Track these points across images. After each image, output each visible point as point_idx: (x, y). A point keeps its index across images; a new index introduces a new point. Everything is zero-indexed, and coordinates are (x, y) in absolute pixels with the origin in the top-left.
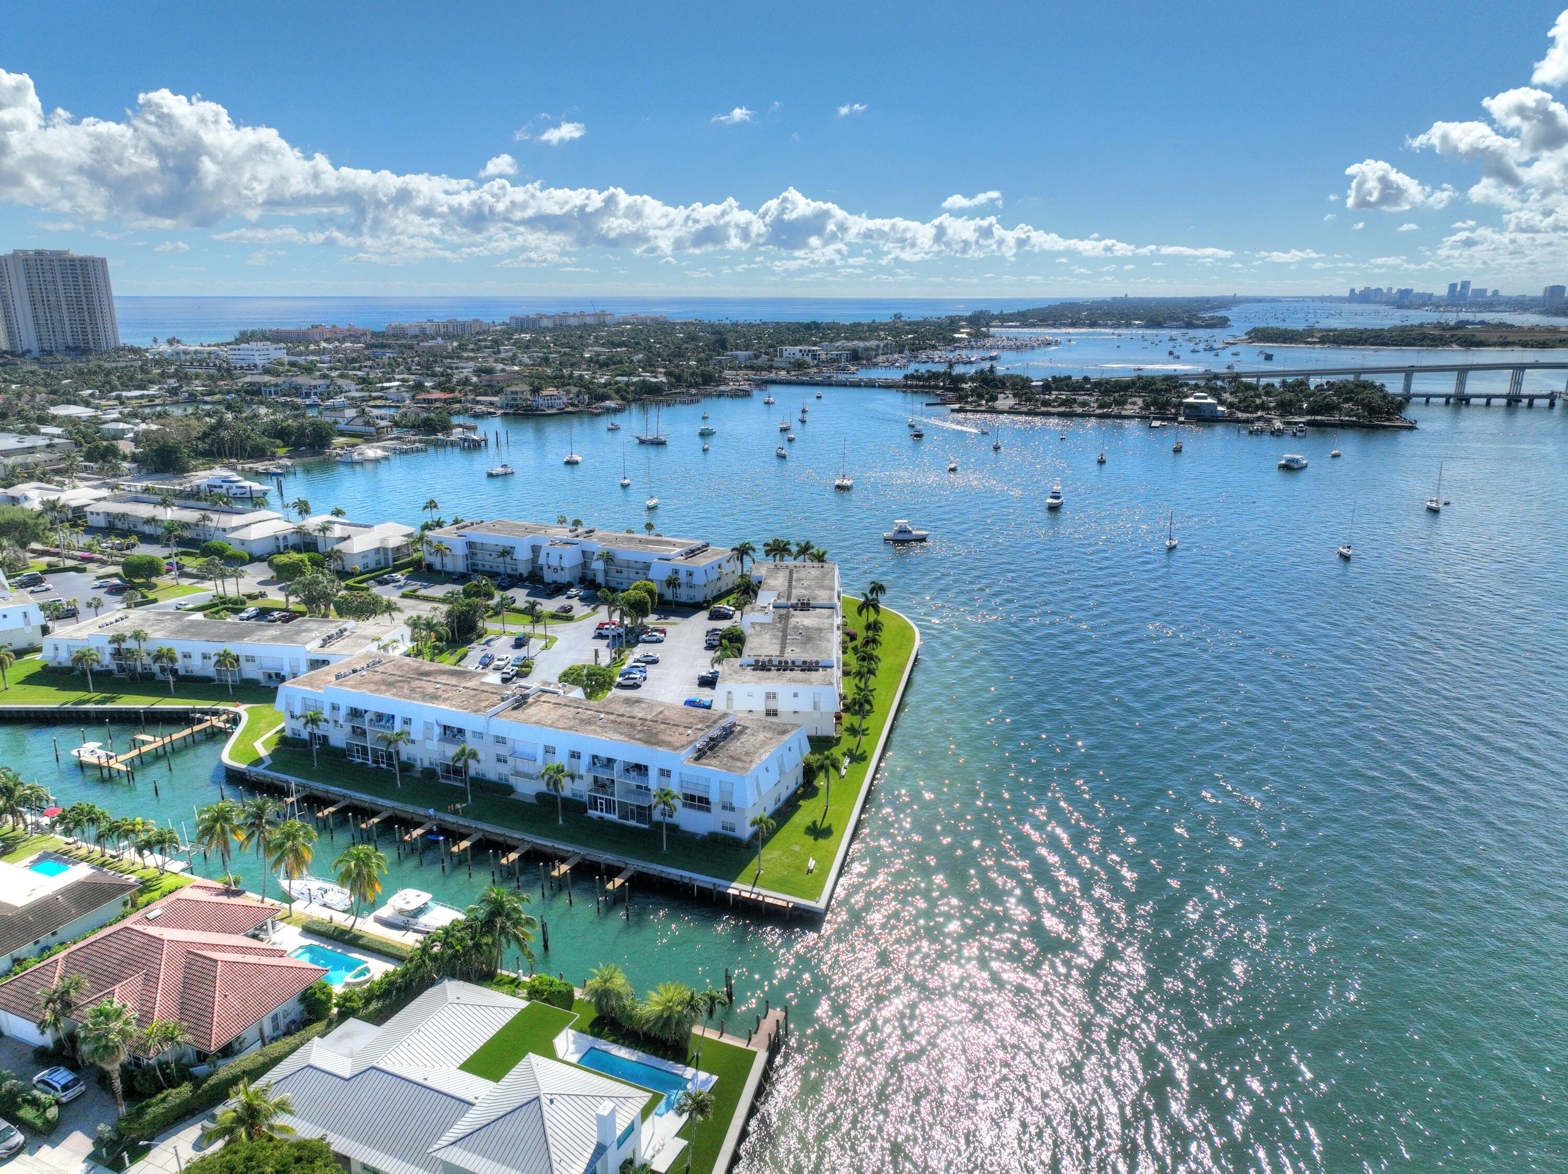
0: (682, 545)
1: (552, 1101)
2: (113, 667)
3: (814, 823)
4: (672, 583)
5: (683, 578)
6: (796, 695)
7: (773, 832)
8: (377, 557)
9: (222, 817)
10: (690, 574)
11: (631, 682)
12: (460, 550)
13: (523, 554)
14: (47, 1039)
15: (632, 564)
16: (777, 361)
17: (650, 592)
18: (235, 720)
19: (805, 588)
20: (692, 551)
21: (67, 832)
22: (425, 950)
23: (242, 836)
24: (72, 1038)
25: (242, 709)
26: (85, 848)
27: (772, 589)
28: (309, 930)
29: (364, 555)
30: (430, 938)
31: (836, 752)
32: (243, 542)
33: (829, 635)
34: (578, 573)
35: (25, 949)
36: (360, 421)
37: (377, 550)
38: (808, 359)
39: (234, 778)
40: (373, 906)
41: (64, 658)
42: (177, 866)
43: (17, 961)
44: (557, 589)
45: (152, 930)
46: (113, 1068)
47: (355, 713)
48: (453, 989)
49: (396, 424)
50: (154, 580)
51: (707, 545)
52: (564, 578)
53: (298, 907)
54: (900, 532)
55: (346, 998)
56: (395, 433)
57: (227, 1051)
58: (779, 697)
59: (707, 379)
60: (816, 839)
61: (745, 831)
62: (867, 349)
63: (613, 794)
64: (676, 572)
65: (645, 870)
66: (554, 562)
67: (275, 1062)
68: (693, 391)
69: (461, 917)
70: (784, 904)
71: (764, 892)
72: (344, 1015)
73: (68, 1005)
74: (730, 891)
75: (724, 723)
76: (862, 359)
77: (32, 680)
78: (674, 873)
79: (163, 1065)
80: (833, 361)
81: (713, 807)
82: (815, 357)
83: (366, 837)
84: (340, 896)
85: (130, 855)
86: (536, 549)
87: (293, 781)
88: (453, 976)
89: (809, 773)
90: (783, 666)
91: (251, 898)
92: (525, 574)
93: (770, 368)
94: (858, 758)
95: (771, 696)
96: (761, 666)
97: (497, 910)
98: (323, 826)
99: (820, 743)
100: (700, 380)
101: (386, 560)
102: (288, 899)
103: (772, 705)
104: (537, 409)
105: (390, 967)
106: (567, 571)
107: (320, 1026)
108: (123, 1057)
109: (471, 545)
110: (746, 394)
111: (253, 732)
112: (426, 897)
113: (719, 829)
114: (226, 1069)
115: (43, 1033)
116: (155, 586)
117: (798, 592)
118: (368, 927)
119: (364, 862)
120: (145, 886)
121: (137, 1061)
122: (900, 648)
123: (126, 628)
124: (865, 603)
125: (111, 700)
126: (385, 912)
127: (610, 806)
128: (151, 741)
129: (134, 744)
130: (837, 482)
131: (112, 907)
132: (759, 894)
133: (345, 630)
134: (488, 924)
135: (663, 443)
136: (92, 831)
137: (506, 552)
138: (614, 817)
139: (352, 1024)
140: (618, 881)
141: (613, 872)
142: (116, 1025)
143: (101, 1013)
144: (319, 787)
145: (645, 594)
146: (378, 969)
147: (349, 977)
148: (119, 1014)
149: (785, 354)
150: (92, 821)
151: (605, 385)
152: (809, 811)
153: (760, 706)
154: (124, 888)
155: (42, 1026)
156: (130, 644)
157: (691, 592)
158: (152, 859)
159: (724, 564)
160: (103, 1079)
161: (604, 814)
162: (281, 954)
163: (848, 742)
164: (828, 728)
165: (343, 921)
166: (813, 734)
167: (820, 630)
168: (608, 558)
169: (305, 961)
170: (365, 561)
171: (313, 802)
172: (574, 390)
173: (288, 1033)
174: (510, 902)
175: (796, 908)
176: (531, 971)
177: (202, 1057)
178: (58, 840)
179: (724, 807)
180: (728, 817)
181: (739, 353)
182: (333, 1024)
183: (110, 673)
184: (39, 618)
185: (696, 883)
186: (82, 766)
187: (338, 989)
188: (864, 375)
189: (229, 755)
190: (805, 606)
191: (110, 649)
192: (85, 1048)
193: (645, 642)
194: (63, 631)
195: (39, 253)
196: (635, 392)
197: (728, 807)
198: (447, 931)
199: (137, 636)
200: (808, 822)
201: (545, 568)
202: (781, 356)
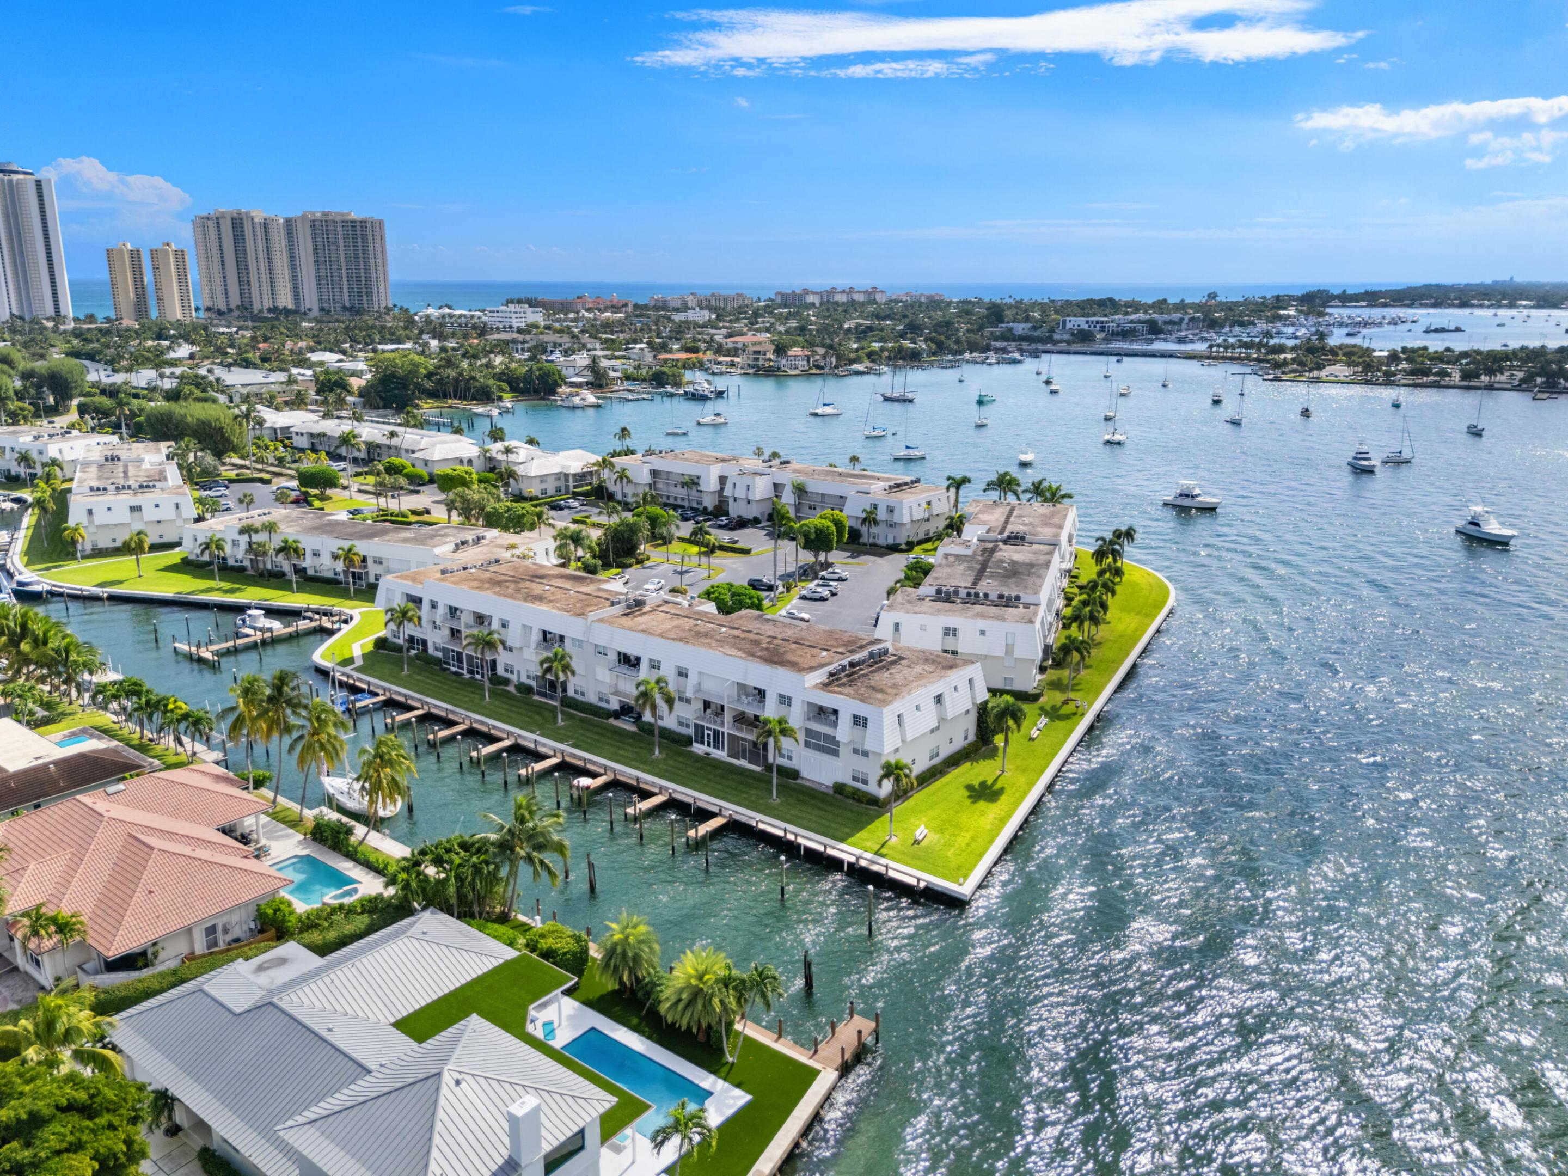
0: (888, 480)
1: (458, 1081)
2: (247, 563)
3: (982, 782)
4: (870, 519)
5: (881, 515)
6: (982, 633)
8: (558, 484)
10: (891, 510)
12: (644, 477)
13: (710, 484)
15: (826, 498)
16: (1059, 333)
17: (838, 524)
19: (1025, 525)
20: (898, 486)
25: (357, 612)
27: (982, 523)
29: (543, 479)
32: (426, 463)
33: (1042, 571)
34: (767, 509)
37: (558, 475)
38: (1096, 329)
44: (741, 524)
45: (102, 806)
47: (453, 611)
49: (628, 378)
50: (329, 492)
51: (918, 481)
52: (750, 512)
56: (626, 385)
58: (961, 634)
62: (1166, 323)
63: (722, 724)
64: (874, 507)
65: (743, 819)
66: (741, 494)
70: (913, 882)
71: (892, 864)
74: (844, 856)
75: (876, 648)
76: (1160, 331)
77: (172, 568)
81: (842, 749)
82: (1101, 329)
86: (723, 480)
89: (985, 731)
90: (973, 599)
92: (710, 508)
94: (1063, 716)
95: (949, 632)
96: (944, 596)
101: (567, 487)
103: (950, 644)
104: (779, 369)
106: (754, 504)
109: (655, 473)
111: (357, 633)
113: (849, 781)
116: (330, 498)
117: (1015, 527)
127: (717, 740)
128: (252, 634)
132: (882, 865)
133: (483, 538)
137: (692, 483)
138: (721, 754)
144: (402, 692)
145: (833, 528)
147: (328, 897)
149: (1069, 326)
151: (857, 350)
153: (933, 640)
157: (891, 532)
161: (711, 750)
163: (1050, 698)
164: (1025, 681)
166: (999, 684)
167: (1032, 565)
168: (800, 491)
170: (544, 486)
172: (821, 351)
175: (929, 888)
179: (856, 751)
180: (861, 765)
183: (244, 567)
185: (806, 842)
190: (1016, 539)
194: (206, 523)
195: (325, 216)
197: (860, 751)
199: (268, 527)
200: (974, 781)
201: (731, 501)
202: (1064, 328)
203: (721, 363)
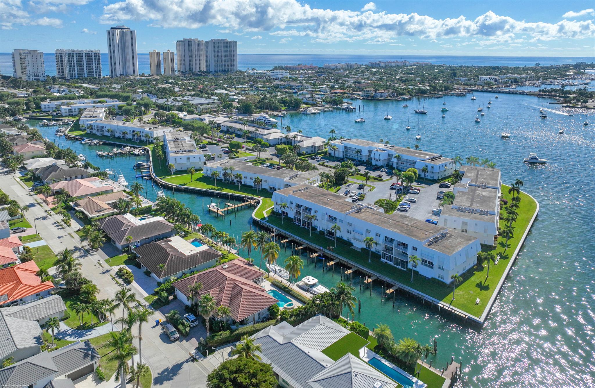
0: (429, 155)
1: (356, 375)
2: (223, 178)
3: (481, 282)
4: (424, 170)
5: (429, 169)
6: (476, 225)
7: (461, 283)
8: (312, 149)
9: (250, 236)
10: (433, 168)
11: (403, 209)
12: (342, 149)
13: (365, 153)
14: (189, 303)
15: (408, 161)
16: (478, 82)
17: (415, 173)
18: (258, 203)
19: (484, 179)
20: (434, 158)
21: (203, 233)
22: (314, 301)
23: (255, 245)
24: (196, 304)
25: (261, 199)
26: (207, 239)
27: (468, 177)
28: (273, 284)
29: (307, 148)
30: (316, 296)
31: (494, 253)
32: (267, 140)
33: (494, 201)
34: (386, 163)
35: (186, 270)
36: (311, 99)
37: (312, 146)
38: (493, 82)
39: (255, 223)
40: (297, 280)
41: (209, 174)
42: (234, 251)
43: (184, 274)
44: (377, 168)
45: (224, 273)
46: (207, 319)
47: (298, 206)
48: (323, 319)
49: (323, 101)
50: (238, 150)
51: (441, 156)
52: (380, 164)
53: (271, 274)
54: (532, 158)
55: (284, 313)
56: (323, 104)
57: (242, 323)
58: (468, 224)
59: (447, 89)
60: (481, 290)
61: (448, 280)
62: (521, 78)
63: (392, 254)
64: (426, 166)
65: (403, 288)
66: (377, 157)
67: (257, 331)
68: (440, 93)
69: (328, 291)
70: (464, 316)
71: (455, 308)
72: (282, 320)
73: (196, 293)
74: (439, 305)
75: (442, 232)
76: (519, 82)
77: (199, 180)
78: (415, 292)
79: (222, 322)
80: (504, 83)
81: (434, 267)
82: (496, 81)
83: (296, 253)
84: (286, 273)
85: (220, 244)
86: (370, 152)
87: (275, 228)
88: (323, 314)
89: (480, 260)
90: (471, 211)
91: (256, 268)
92: (365, 161)
93: (475, 85)
94: (505, 257)
95: (465, 224)
96: (461, 210)
97: (342, 291)
98: (282, 246)
99: (486, 248)
100: (443, 89)
101: (315, 150)
102: (268, 271)
103: (465, 228)
104: (376, 97)
105: (301, 305)
106: (381, 161)
107: (273, 321)
108: (210, 316)
109: (346, 148)
110: (464, 95)
111: (263, 208)
112: (316, 280)
113: (437, 277)
114: (241, 329)
115: (188, 301)
116: (238, 152)
117: (481, 180)
118: (294, 287)
119: (295, 262)
120: (224, 257)
121: (214, 318)
122: (529, 211)
123: (228, 165)
124: (512, 188)
125: (221, 190)
126: (301, 283)
127: (390, 259)
128: (231, 206)
129: (226, 206)
130: (503, 134)
131: (213, 261)
132: (452, 309)
133: (298, 175)
134: (338, 296)
135: (425, 113)
136: (210, 234)
137: (359, 152)
138: (392, 263)
139: (284, 323)
140: (391, 290)
141: (389, 286)
142: (210, 304)
143: (206, 298)
144: (283, 231)
145: (413, 174)
146: (296, 305)
147: (285, 305)
148: (211, 300)
149: (482, 79)
150: (210, 230)
151: (404, 89)
152: (477, 278)
153: (459, 228)
154: (218, 256)
155: (188, 298)
156: (228, 171)
157: (432, 175)
158: (227, 248)
159: (448, 165)
160: (204, 321)
161: (388, 261)
162: (264, 291)
163: (500, 249)
164: (490, 242)
165: (286, 283)
166: (483, 243)
167: (490, 198)
168: (399, 158)
169: (271, 295)
170: (307, 150)
171: (280, 237)
172: (391, 91)
173: (263, 321)
174: (347, 289)
175: (469, 319)
176: (353, 319)
177: (234, 323)
178: (200, 235)
180: (441, 273)
181: (461, 78)
182: (278, 322)
183: (221, 180)
184: (203, 159)
185: (424, 298)
186: (210, 211)
187: (281, 309)
188: (519, 89)
189: (254, 214)
190: (483, 186)
191: (222, 172)
192: (200, 309)
193: (411, 193)
194: (210, 164)
195: (218, 40)
196: (416, 93)
197: (441, 268)
198: (322, 296)
199: (231, 169)
200: (478, 281)
201: (373, 159)
202: (480, 80)
203: (354, 94)
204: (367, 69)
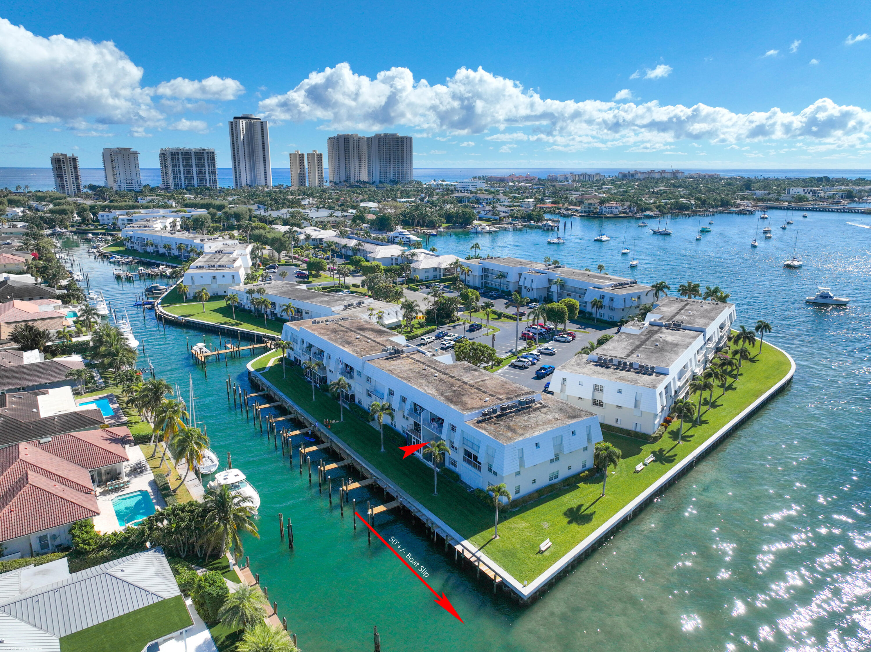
0: (616, 280)
2: (252, 308)
3: (580, 507)
4: (597, 304)
5: (606, 302)
6: (620, 391)
8: (435, 273)
10: (612, 300)
11: (521, 364)
12: (477, 273)
15: (578, 290)
16: (784, 196)
19: (688, 316)
20: (620, 285)
27: (661, 313)
28: (155, 481)
31: (646, 448)
32: (374, 259)
33: (681, 350)
34: (542, 293)
36: (491, 213)
37: (435, 269)
38: (809, 196)
47: (309, 347)
49: (512, 216)
51: (636, 282)
52: (532, 295)
54: (821, 296)
56: (510, 220)
58: (605, 390)
59: (725, 203)
60: (570, 522)
61: (507, 497)
62: (860, 191)
63: (420, 438)
64: (602, 297)
66: (528, 284)
68: (711, 210)
70: (494, 576)
71: (485, 558)
74: (459, 548)
76: (855, 197)
77: (218, 310)
78: (426, 515)
80: (829, 198)
81: (482, 467)
82: (814, 194)
86: (520, 275)
89: (601, 461)
90: (621, 367)
92: (509, 290)
93: (777, 200)
94: (665, 459)
96: (602, 363)
100: (719, 204)
103: (599, 396)
104: (602, 214)
109: (485, 270)
110: (751, 213)
116: (318, 275)
117: (680, 317)
122: (767, 378)
125: (237, 324)
128: (231, 348)
132: (479, 560)
133: (363, 303)
135: (669, 234)
141: (385, 499)
144: (275, 390)
149: (792, 192)
157: (612, 314)
159: (643, 297)
163: (665, 443)
164: (649, 427)
167: (676, 345)
172: (627, 204)
175: (504, 584)
179: (490, 470)
181: (757, 191)
185: (436, 530)
186: (192, 355)
189: (253, 362)
190: (676, 327)
191: (245, 296)
193: (556, 341)
195: (385, 135)
196: (671, 208)
197: (492, 470)
199: (259, 291)
200: (574, 505)
201: (523, 287)
202: (788, 193)
203: (570, 209)
204: (613, 182)
